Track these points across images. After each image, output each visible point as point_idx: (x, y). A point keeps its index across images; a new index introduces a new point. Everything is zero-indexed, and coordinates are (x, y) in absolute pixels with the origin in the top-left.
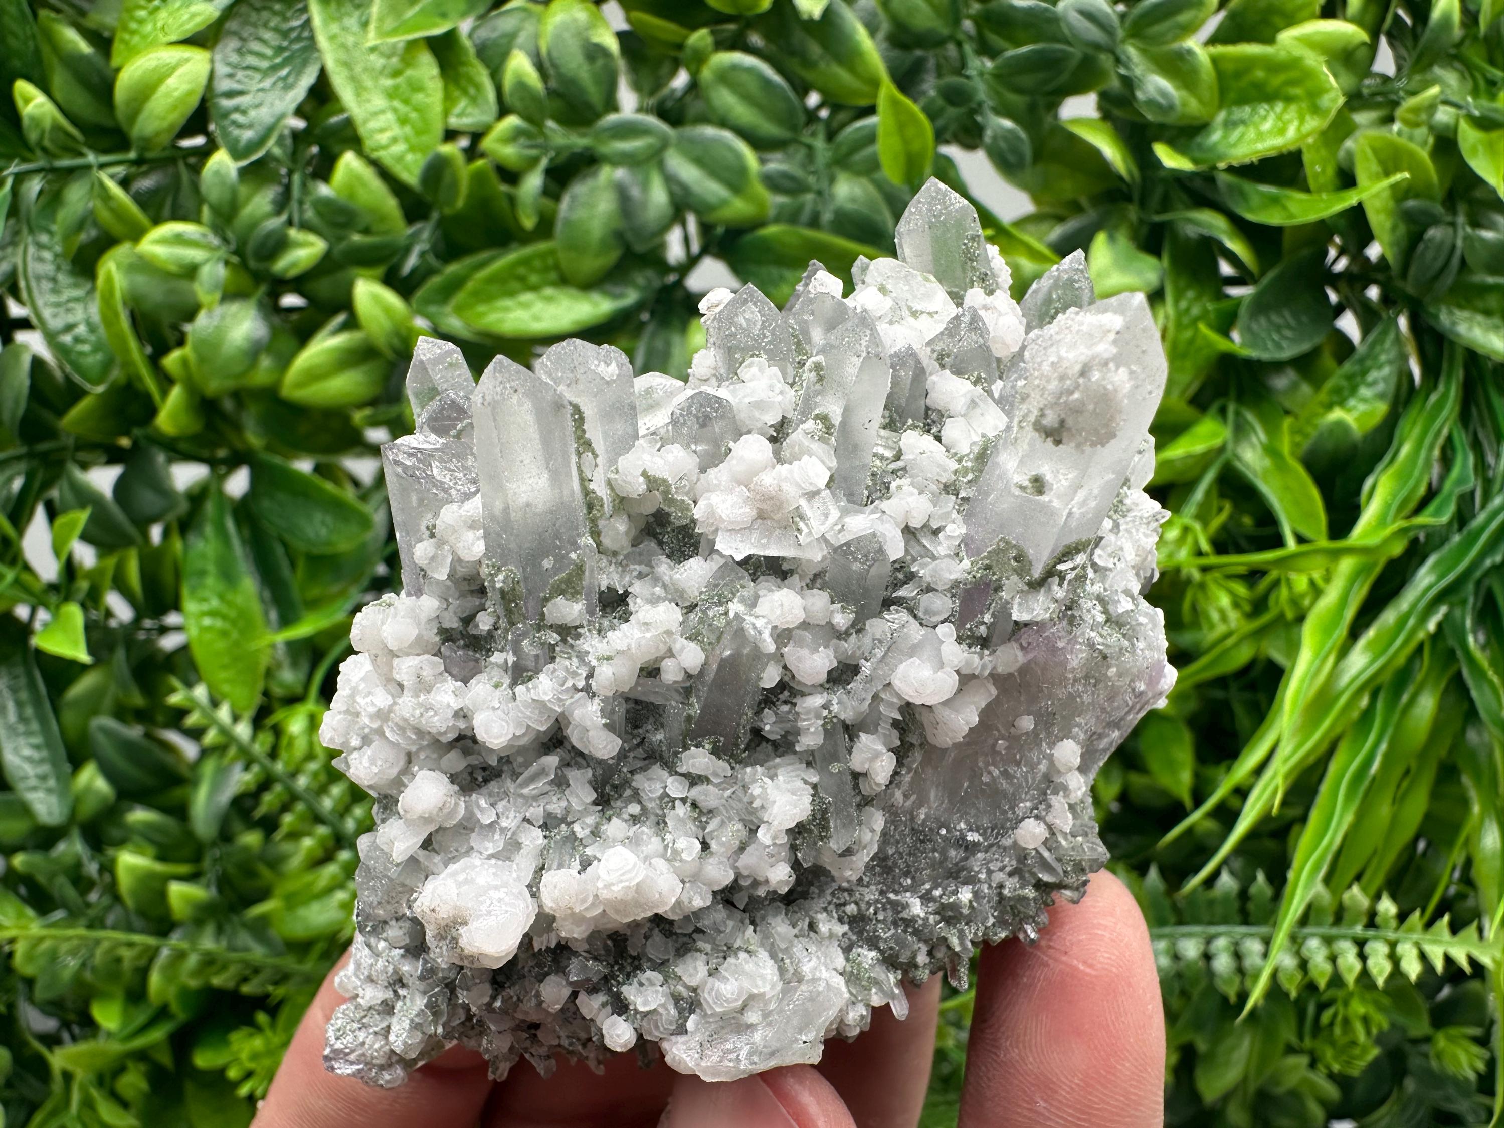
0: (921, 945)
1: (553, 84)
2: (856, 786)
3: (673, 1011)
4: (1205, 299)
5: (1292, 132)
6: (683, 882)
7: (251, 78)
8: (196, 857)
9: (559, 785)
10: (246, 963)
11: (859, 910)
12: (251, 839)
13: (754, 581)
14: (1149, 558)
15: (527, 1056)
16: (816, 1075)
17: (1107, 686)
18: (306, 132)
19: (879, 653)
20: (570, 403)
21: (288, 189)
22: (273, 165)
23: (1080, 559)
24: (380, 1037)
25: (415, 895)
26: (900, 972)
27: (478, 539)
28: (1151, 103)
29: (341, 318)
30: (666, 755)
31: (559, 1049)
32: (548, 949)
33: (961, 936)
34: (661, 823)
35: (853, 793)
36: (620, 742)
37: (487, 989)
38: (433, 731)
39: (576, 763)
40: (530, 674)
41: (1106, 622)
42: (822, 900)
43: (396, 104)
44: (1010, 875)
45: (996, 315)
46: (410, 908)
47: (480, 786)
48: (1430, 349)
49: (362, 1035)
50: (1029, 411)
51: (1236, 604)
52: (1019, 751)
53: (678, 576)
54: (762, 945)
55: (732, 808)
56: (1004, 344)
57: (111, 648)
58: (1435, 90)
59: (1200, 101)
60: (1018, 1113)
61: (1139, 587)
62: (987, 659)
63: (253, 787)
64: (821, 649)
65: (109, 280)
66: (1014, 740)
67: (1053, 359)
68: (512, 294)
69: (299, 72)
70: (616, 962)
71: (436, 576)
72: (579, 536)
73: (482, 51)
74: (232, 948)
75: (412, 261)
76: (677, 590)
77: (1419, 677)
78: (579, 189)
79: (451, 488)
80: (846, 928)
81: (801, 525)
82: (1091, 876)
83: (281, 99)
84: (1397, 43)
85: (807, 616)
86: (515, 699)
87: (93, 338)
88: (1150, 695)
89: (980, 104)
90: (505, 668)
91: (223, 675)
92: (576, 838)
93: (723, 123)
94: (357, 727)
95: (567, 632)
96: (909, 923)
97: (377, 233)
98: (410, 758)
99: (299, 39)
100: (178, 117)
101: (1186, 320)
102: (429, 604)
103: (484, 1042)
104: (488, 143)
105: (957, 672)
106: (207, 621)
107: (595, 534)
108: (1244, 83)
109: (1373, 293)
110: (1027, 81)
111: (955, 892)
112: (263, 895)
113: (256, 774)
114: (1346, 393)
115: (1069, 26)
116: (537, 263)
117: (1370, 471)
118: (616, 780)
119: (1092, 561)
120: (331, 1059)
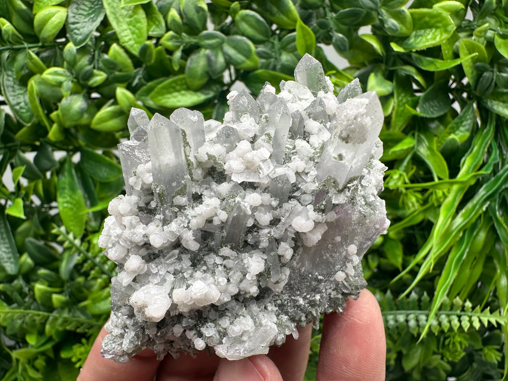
0: (303, 314)
1: (185, 20)
2: (280, 260)
3: (218, 336)
4: (407, 96)
5: (438, 39)
6: (221, 292)
7: (81, 18)
8: (62, 286)
9: (179, 260)
10: (78, 322)
11: (282, 302)
12: (81, 279)
13: (245, 190)
14: (381, 183)
15: (169, 352)
16: (267, 358)
17: (366, 226)
18: (100, 36)
19: (287, 215)
20: (181, 130)
21: (93, 56)
22: (88, 48)
23: (355, 182)
24: (120, 346)
25: (131, 297)
26: (296, 323)
27: (151, 176)
28: (390, 28)
29: (112, 101)
30: (215, 249)
31: (181, 350)
32: (176, 315)
33: (316, 311)
34: (213, 273)
35: (279, 262)
36: (199, 245)
37: (155, 329)
38: (136, 241)
39: (185, 253)
40: (169, 222)
41: (365, 204)
42: (269, 299)
43: (131, 27)
44: (333, 290)
45: (328, 100)
46: (129, 302)
47: (152, 260)
48: (484, 115)
49: (114, 345)
50: (337, 132)
51: (418, 201)
52: (336, 248)
53: (219, 188)
54: (248, 314)
55: (238, 268)
56: (331, 110)
57: (33, 214)
58: (487, 25)
59: (407, 28)
60: (336, 371)
61: (377, 192)
62: (324, 217)
63: (81, 261)
64: (268, 213)
65: (32, 87)
66: (334, 244)
67: (345, 114)
68: (170, 93)
69: (97, 16)
70: (199, 320)
71: (136, 189)
72: (185, 175)
73: (161, 9)
74: (74, 317)
75: (136, 81)
76: (219, 194)
77: (480, 226)
78: (194, 57)
79: (142, 159)
80: (277, 308)
81: (260, 171)
83: (91, 25)
84: (474, 9)
85: (262, 202)
86: (164, 231)
87: (26, 107)
88: (381, 229)
89: (331, 29)
90: (160, 220)
91: (71, 223)
92: (185, 278)
93: (243, 35)
94: (110, 240)
95: (181, 208)
96: (299, 306)
97: (124, 72)
98: (128, 251)
99: (97, 4)
100: (56, 31)
101: (401, 104)
102: (134, 198)
103: (155, 347)
104: (162, 41)
105: (314, 221)
106: (66, 205)
107: (191, 174)
108: (422, 22)
109: (465, 95)
110: (348, 21)
111: (314, 296)
112: (85, 299)
113: (82, 257)
114: (455, 129)
115: (362, 2)
116: (179, 82)
117: (463, 156)
118: (198, 258)
119: (360, 183)
120: (103, 353)
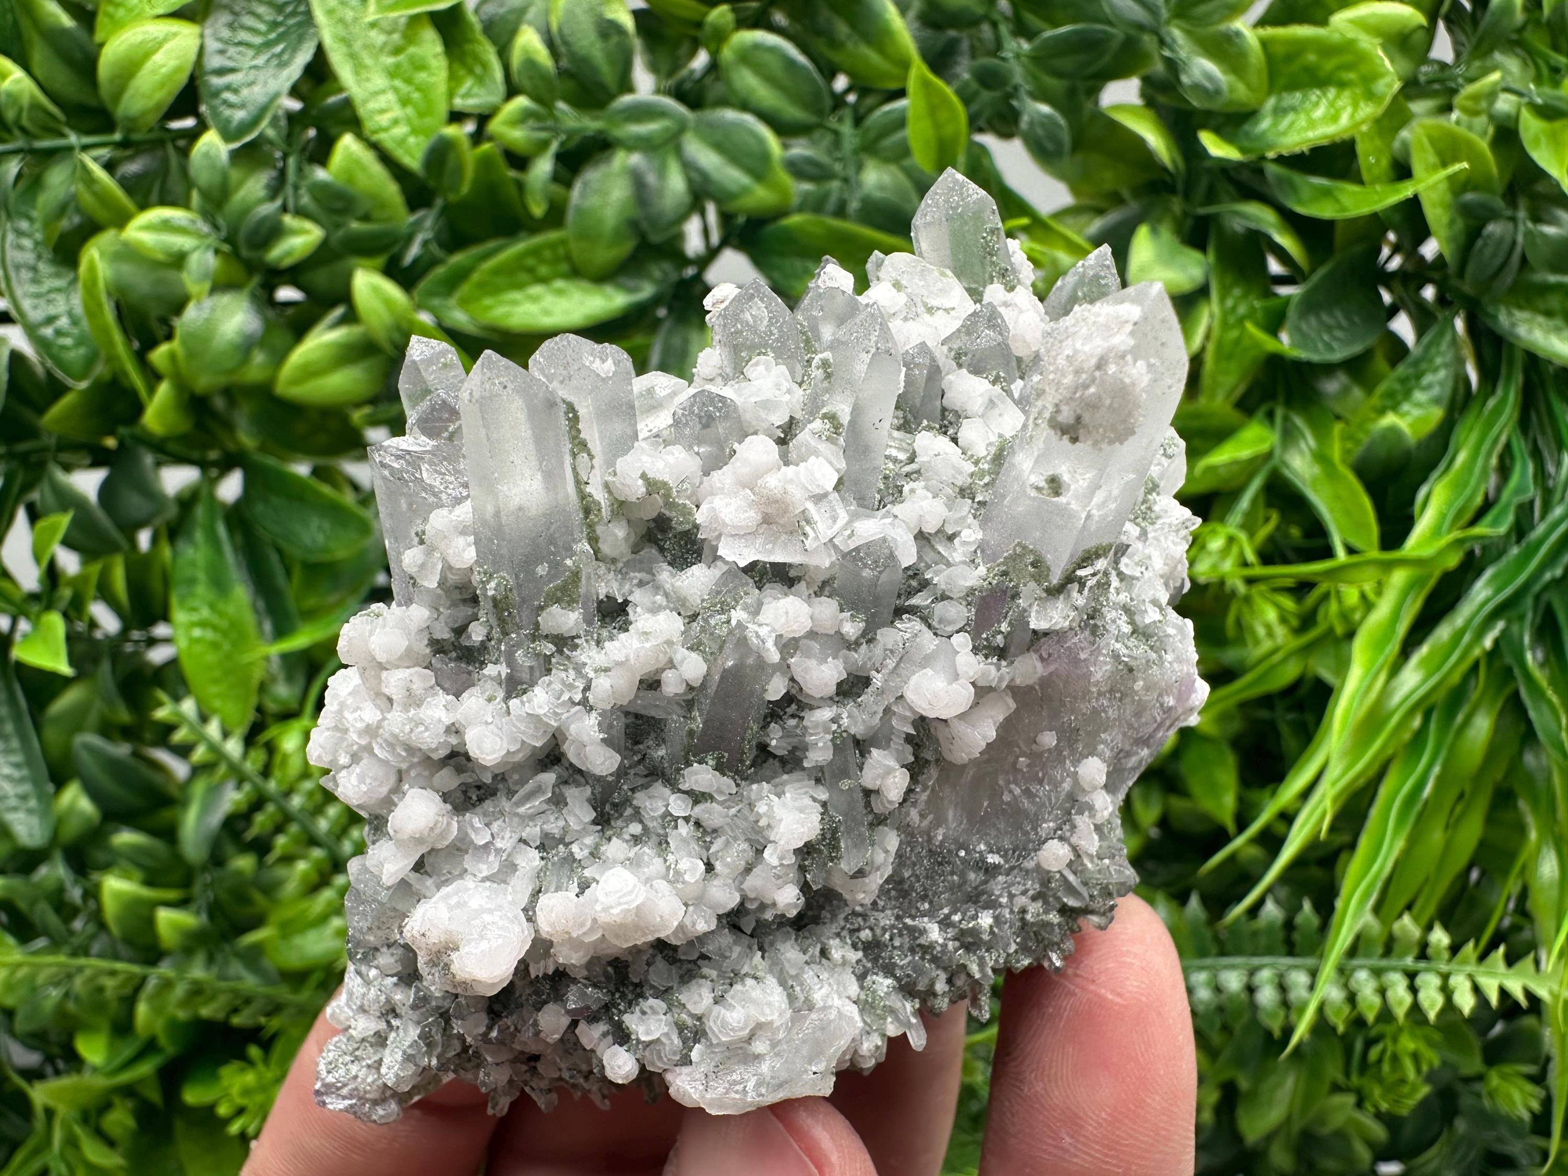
0: (939, 972)
1: (564, 63)
2: (868, 804)
3: (677, 1041)
4: (1251, 297)
5: (1345, 120)
6: (686, 905)
7: (244, 55)
8: (186, 882)
9: (557, 804)
10: (235, 993)
11: (874, 935)
12: (244, 863)
13: (760, 589)
14: (1179, 567)
15: (527, 1089)
16: (830, 1109)
17: (1133, 701)
18: (302, 112)
19: (891, 663)
20: (564, 401)
21: (282, 173)
22: (266, 148)
23: (1101, 564)
24: (374, 1071)
25: (407, 920)
26: (917, 1000)
27: (469, 545)
28: (1197, 87)
29: (339, 312)
30: (668, 771)
31: (562, 1083)
32: (546, 976)
33: (982, 964)
34: (663, 844)
35: (864, 812)
36: (618, 758)
37: (484, 1018)
38: (424, 747)
39: (575, 781)
40: (524, 686)
41: (1133, 633)
42: (834, 926)
43: (398, 83)
44: (1034, 899)
45: (1016, 312)
46: (401, 933)
47: (474, 806)
48: (1488, 352)
49: (354, 1069)
50: (1044, 407)
51: (1283, 620)
52: (1042, 769)
53: (679, 584)
54: (771, 971)
55: (738, 827)
56: (1025, 342)
57: (96, 661)
58: (1495, 76)
59: (1248, 86)
60: (1044, 1151)
61: (1168, 596)
62: (1004, 670)
63: (244, 807)
64: (830, 659)
65: (92, 268)
66: (1036, 757)
67: (1069, 352)
68: (520, 286)
69: (294, 49)
70: (618, 990)
71: (426, 584)
72: (575, 541)
73: (490, 28)
74: (222, 977)
75: (414, 251)
76: (679, 599)
77: (1474, 695)
78: (592, 175)
79: (441, 492)
80: (860, 954)
81: (808, 529)
82: (1119, 901)
83: (275, 76)
84: (1456, 29)
85: (814, 625)
86: (509, 713)
87: (75, 331)
88: (1180, 710)
89: (1016, 88)
90: (498, 680)
91: (213, 689)
92: (575, 860)
93: (745, 106)
94: (345, 744)
95: (564, 643)
96: (927, 949)
97: (376, 221)
98: (400, 776)
99: (294, 14)
100: (165, 96)
101: (1232, 320)
102: (419, 614)
103: (481, 1074)
104: (495, 126)
105: (973, 684)
106: (197, 632)
107: (593, 540)
108: (1295, 67)
109: (1429, 293)
110: (1068, 63)
111: (975, 917)
112: (257, 922)
113: (247, 794)
114: (1399, 397)
115: (1112, 6)
116: (547, 254)
117: (1424, 479)
118: (616, 798)
119: (1117, 569)
120: (322, 1094)
